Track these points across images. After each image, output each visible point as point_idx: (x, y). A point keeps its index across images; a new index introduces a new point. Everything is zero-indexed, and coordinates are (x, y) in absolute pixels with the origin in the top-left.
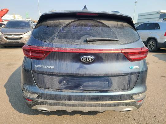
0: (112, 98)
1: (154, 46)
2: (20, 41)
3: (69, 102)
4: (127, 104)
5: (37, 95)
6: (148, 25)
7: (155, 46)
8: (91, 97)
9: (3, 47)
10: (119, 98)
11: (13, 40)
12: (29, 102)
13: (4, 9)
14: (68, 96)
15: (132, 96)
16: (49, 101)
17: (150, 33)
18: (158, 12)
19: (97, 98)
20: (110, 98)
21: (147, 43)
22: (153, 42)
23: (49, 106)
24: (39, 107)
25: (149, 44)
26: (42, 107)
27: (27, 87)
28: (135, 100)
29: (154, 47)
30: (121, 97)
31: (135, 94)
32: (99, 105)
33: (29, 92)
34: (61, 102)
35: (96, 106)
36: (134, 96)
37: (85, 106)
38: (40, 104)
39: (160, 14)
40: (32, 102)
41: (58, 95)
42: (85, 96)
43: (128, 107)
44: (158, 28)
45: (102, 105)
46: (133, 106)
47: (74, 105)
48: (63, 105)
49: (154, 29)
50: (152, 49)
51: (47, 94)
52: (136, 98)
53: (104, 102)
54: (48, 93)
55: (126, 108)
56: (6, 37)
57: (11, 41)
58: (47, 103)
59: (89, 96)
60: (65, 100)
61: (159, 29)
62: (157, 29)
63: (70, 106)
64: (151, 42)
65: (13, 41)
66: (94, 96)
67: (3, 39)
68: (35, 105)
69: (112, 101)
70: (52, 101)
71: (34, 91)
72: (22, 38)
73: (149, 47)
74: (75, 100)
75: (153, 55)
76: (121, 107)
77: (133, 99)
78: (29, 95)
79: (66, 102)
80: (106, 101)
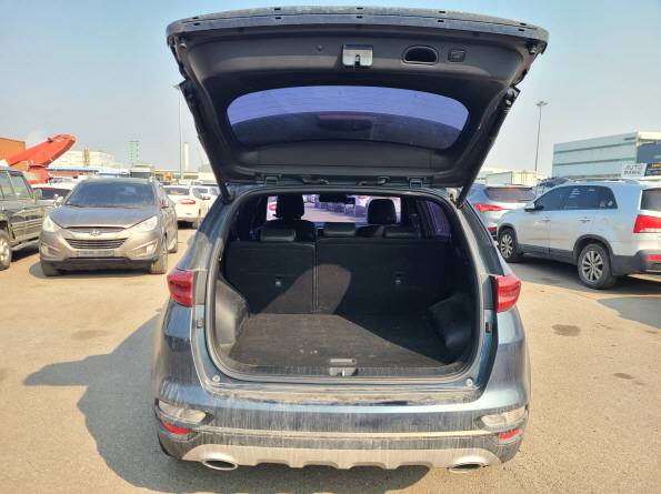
0: (419, 422)
1: (600, 267)
2: (117, 252)
3: (294, 433)
4: (465, 443)
5: (201, 416)
6: (575, 192)
7: (606, 267)
8: (359, 417)
9: (54, 272)
10: (440, 423)
11: (93, 247)
12: (176, 437)
13: (58, 137)
14: (291, 414)
15: (479, 419)
16: (236, 430)
17: (584, 221)
18: (630, 139)
19: (375, 423)
20: (414, 423)
21: (578, 255)
22: (596, 255)
23: (236, 448)
24: (208, 450)
25: (584, 262)
26: (215, 451)
27: (174, 390)
28: (488, 429)
29: (601, 272)
30: (445, 421)
31: (489, 412)
32: (383, 445)
33: (181, 404)
34: (272, 433)
35: (373, 447)
36: (485, 419)
37: (340, 445)
38: (212, 442)
39: (637, 145)
40: (185, 437)
41: (263, 412)
42: (343, 414)
43: (469, 454)
44: (610, 204)
45: (391, 443)
46: (484, 451)
47: (309, 444)
48: (277, 442)
49: (595, 206)
50: (594, 278)
51: (232, 409)
52: (491, 425)
53: (398, 436)
54: (235, 407)
55: (463, 455)
56: (70, 237)
57: (85, 253)
58: (233, 437)
59: (354, 415)
60: (283, 428)
61: (615, 206)
62: (607, 207)
63: (299, 447)
64: (590, 254)
65: (92, 253)
66: (367, 414)
67: (61, 245)
68: (194, 445)
69: (419, 431)
70: (246, 431)
71: (196, 402)
72: (124, 240)
73: (587, 271)
74: (314, 428)
75: (599, 301)
76: (449, 451)
77: (482, 426)
78: (178, 416)
79: (288, 433)
80: (403, 431)
